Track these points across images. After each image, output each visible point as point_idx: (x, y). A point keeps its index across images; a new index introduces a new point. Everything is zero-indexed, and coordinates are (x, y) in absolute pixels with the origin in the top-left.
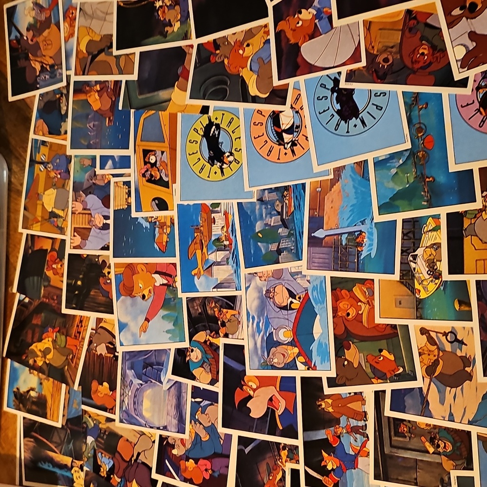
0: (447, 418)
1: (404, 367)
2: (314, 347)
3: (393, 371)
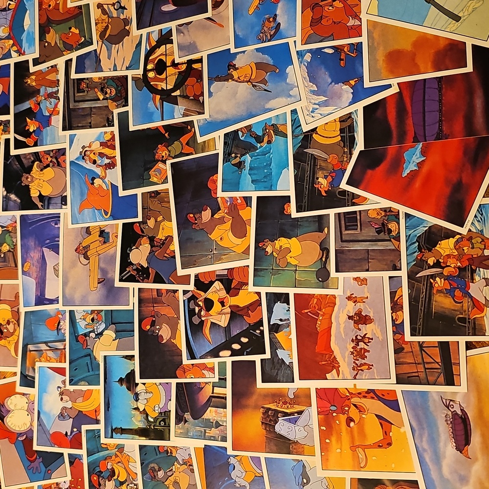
0: (112, 70)
1: (85, 37)
2: (24, 37)
3: (78, 42)
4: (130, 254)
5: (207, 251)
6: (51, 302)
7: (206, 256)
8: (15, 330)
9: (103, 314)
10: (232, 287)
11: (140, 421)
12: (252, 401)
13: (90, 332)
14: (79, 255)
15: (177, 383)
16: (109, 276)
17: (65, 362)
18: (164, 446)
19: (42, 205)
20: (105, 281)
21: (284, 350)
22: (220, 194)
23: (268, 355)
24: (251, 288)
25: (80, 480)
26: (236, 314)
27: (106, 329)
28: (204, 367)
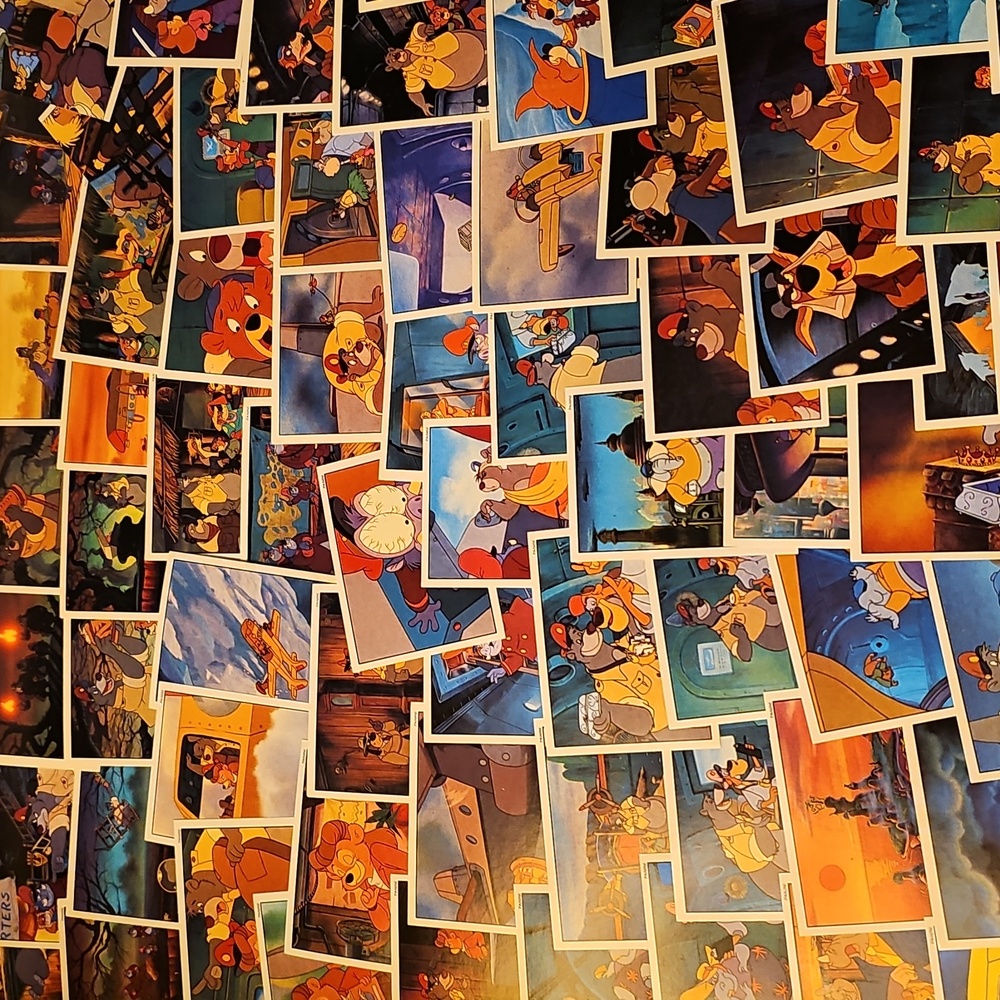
4: (631, 192)
5: (801, 172)
6: (455, 299)
7: (802, 182)
8: (374, 361)
9: (570, 315)
10: (860, 240)
11: (658, 514)
12: (905, 456)
13: (543, 352)
14: (515, 204)
15: (737, 436)
16: (584, 238)
17: (488, 415)
18: (710, 559)
19: (430, 109)
20: (576, 251)
21: (975, 352)
22: (832, 58)
23: (940, 366)
24: (902, 238)
25: (525, 637)
26: (869, 291)
27: (577, 343)
28: (798, 399)
